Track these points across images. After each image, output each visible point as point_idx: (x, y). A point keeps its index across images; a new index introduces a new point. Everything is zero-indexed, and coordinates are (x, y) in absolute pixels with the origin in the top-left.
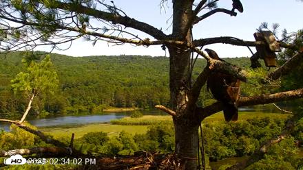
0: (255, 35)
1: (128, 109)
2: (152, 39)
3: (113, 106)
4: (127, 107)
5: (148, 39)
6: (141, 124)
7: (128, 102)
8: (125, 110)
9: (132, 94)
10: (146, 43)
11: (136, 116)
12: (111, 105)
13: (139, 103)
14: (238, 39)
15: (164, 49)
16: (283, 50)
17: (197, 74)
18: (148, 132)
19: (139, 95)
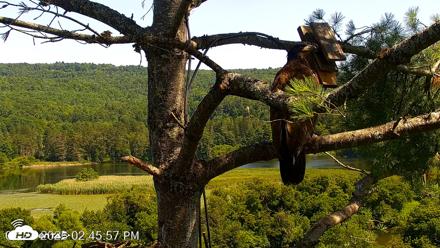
0: (299, 29)
1: (70, 164)
2: (116, 34)
3: (41, 158)
4: (69, 159)
5: (108, 33)
6: (95, 192)
7: (70, 152)
8: (64, 164)
9: (78, 136)
10: (105, 40)
11: (85, 177)
12: (38, 157)
13: (91, 153)
14: (270, 38)
15: (138, 50)
16: (350, 57)
17: (198, 98)
18: (109, 207)
19: (91, 138)
